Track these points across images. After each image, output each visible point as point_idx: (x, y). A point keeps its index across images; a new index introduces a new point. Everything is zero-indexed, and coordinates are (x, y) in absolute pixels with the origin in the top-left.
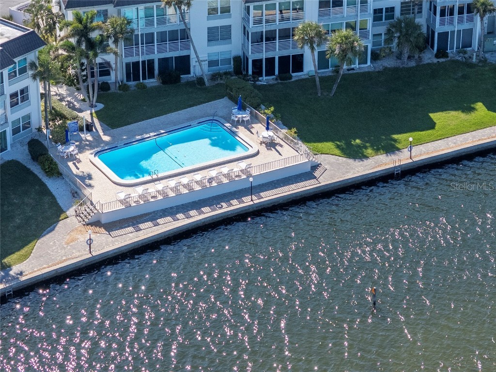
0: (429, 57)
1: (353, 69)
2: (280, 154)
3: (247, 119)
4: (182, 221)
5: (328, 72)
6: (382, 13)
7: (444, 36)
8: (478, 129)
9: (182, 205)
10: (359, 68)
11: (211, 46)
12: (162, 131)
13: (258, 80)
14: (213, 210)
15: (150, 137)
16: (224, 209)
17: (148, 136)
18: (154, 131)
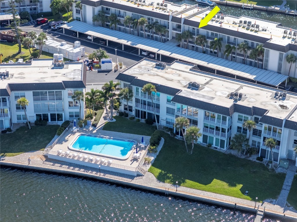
0: (253, 158)
1: (216, 148)
2: (131, 164)
3: (143, 147)
4: (71, 170)
5: (205, 145)
6: (241, 129)
7: (264, 151)
8: (223, 194)
9: (79, 165)
10: (220, 149)
11: (168, 115)
12: (112, 138)
13: (176, 136)
14: (84, 171)
15: (106, 138)
16: (89, 173)
17: (105, 137)
18: (110, 136)
